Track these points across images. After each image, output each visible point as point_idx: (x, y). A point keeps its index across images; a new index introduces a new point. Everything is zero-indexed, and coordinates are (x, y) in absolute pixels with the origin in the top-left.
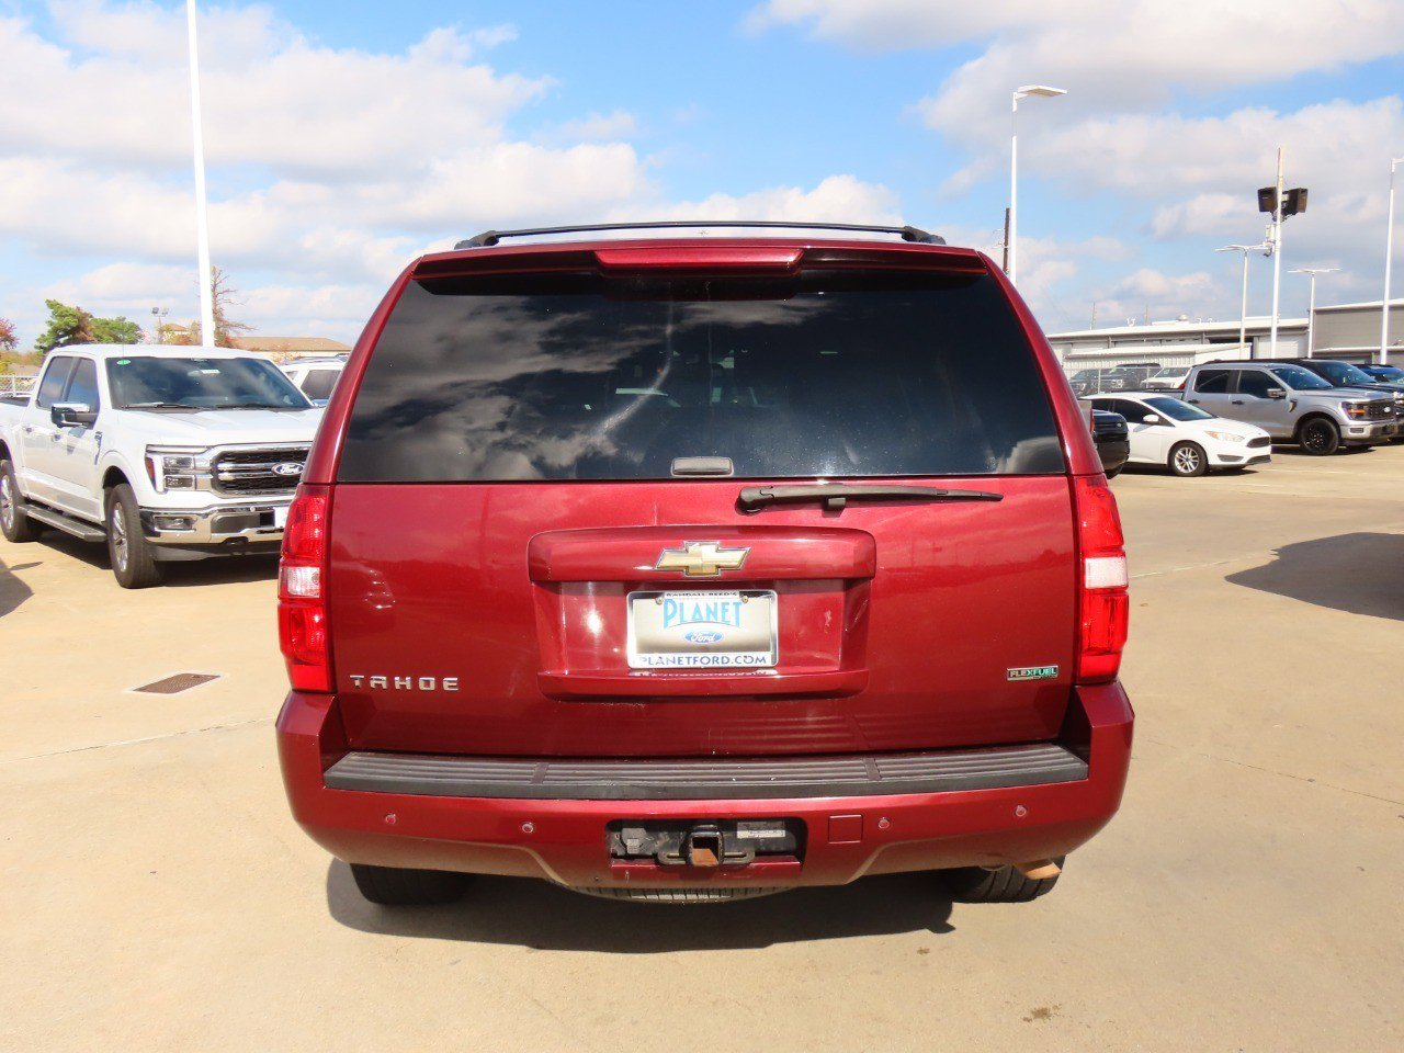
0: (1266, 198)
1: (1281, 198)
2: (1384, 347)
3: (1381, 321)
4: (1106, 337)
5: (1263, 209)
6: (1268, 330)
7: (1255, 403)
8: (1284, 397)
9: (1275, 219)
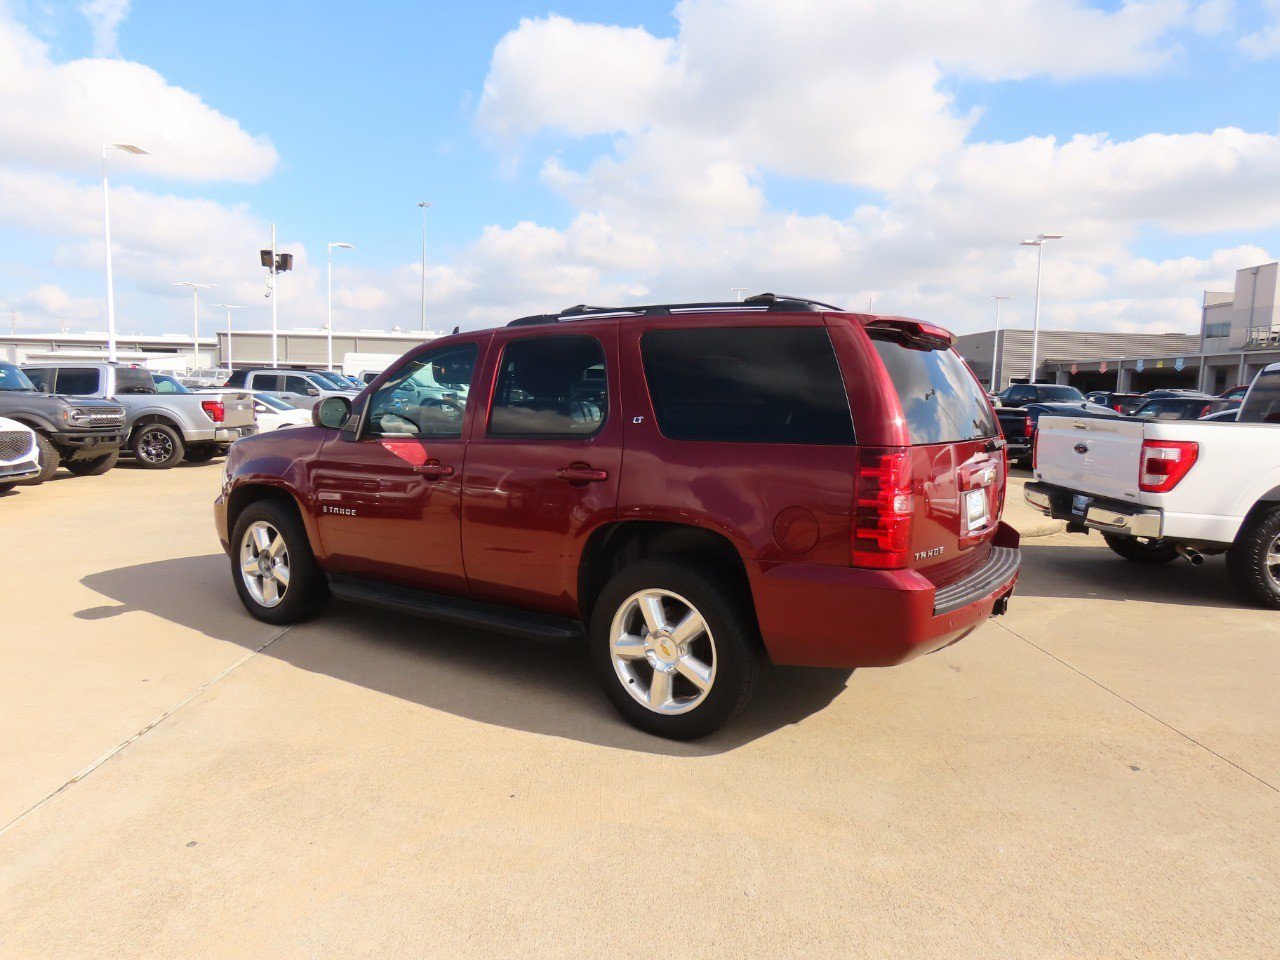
0: (266, 255)
1: (276, 259)
2: (330, 364)
3: (327, 345)
4: (50, 341)
5: (264, 264)
6: (192, 345)
7: (297, 399)
8: (318, 395)
9: (272, 272)
